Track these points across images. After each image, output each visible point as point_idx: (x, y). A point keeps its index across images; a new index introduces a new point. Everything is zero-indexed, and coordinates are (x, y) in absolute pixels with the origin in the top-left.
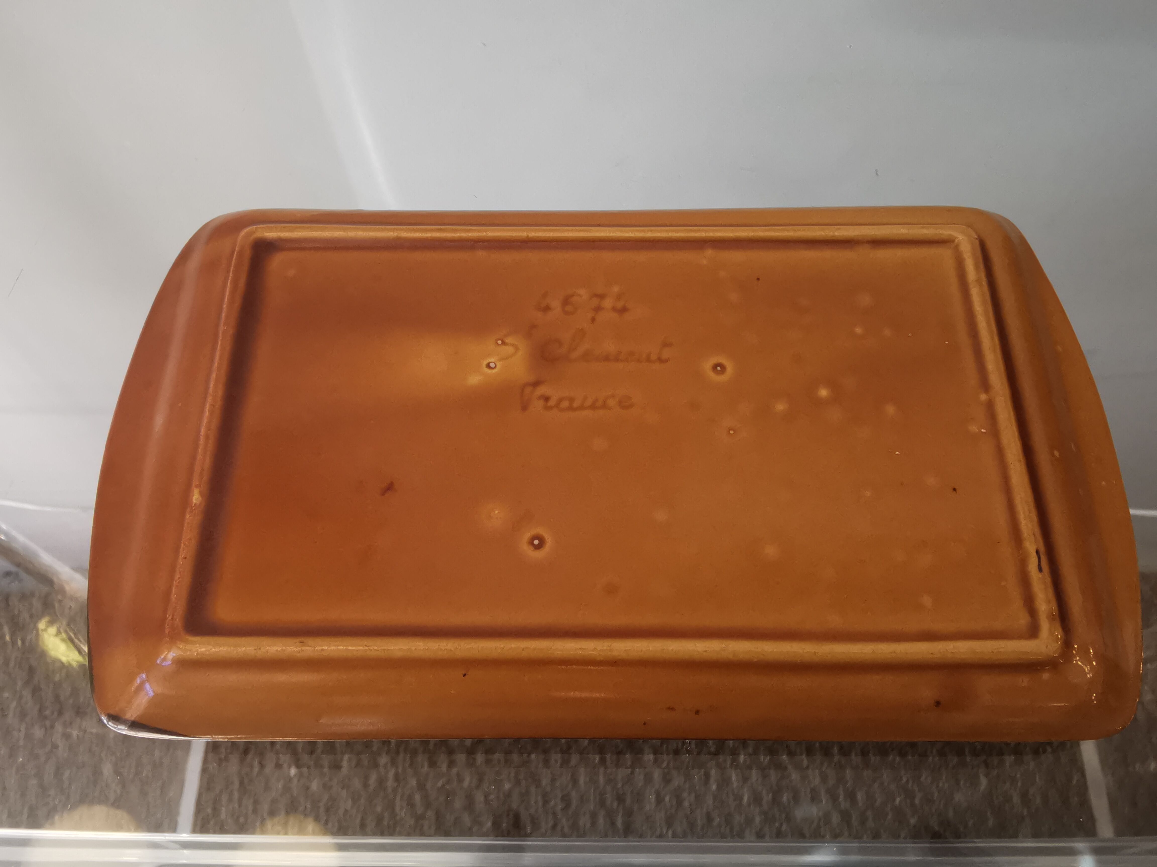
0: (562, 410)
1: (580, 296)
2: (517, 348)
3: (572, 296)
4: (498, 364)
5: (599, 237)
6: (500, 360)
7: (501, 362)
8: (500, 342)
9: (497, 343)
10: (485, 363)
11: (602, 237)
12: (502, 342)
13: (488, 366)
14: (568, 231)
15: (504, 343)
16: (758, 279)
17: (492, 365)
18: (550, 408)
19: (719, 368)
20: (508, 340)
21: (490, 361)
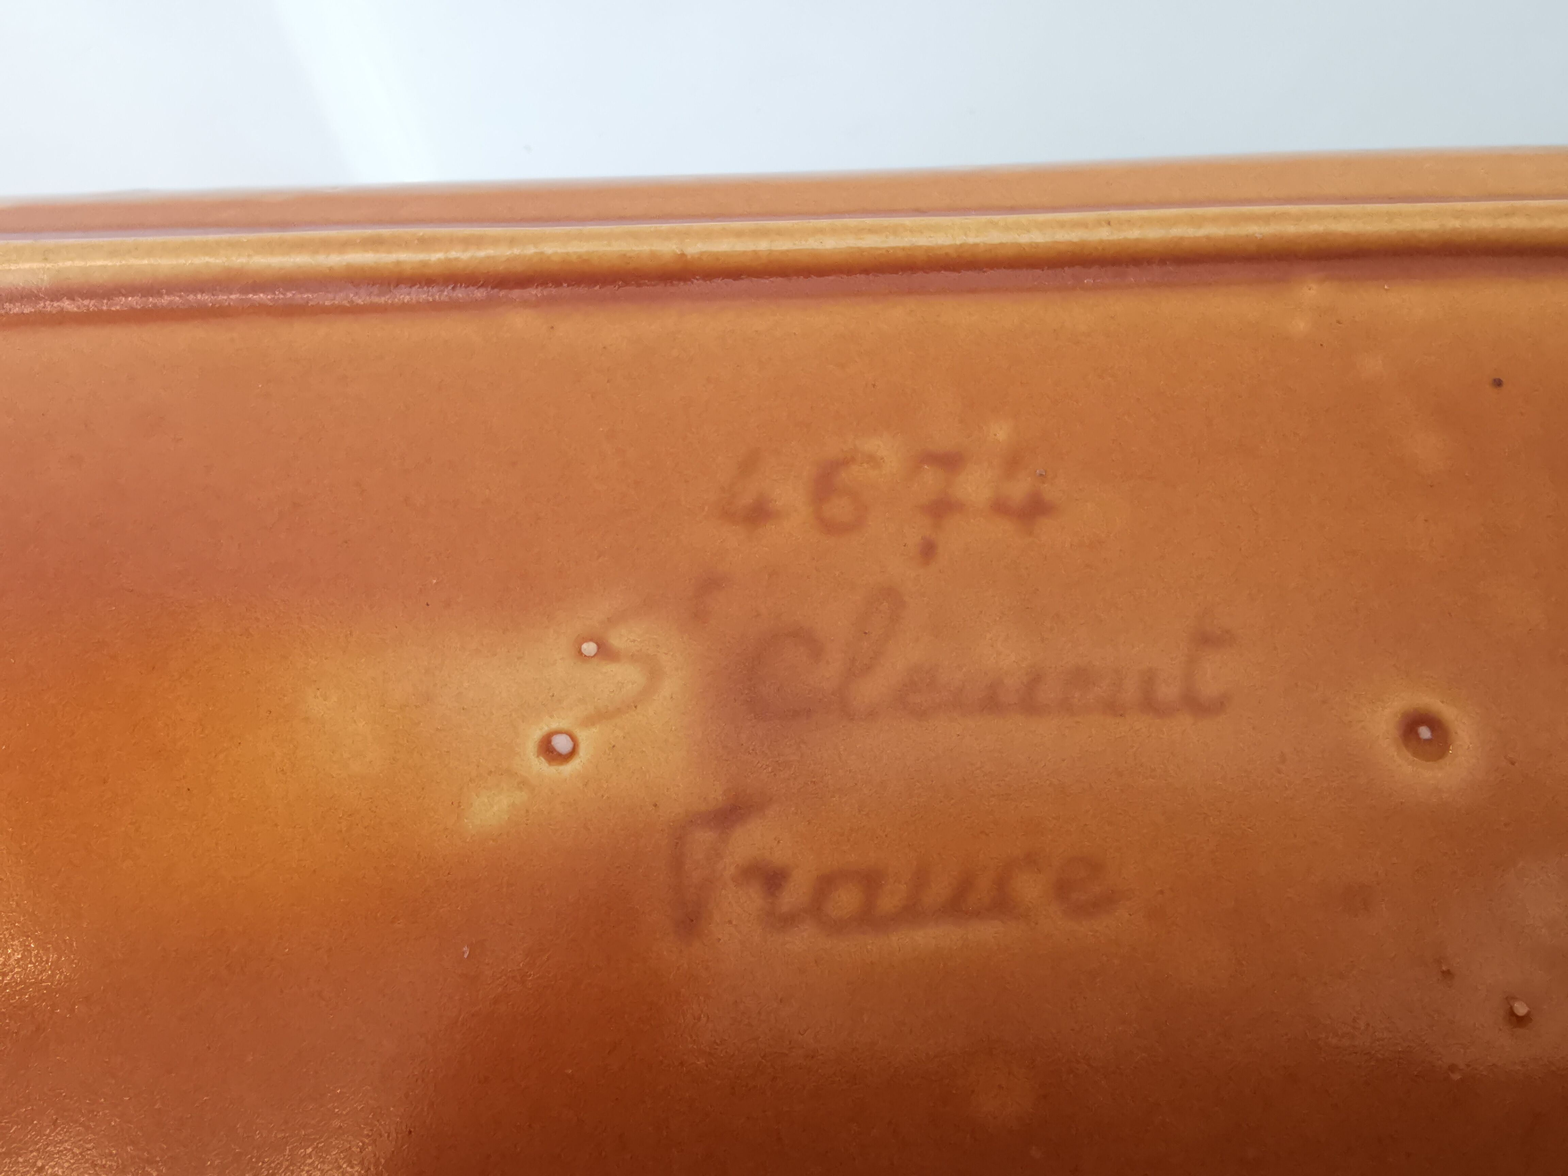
0: (837, 927)
1: (872, 460)
2: (654, 674)
3: (846, 462)
4: (583, 735)
5: (928, 249)
6: (589, 721)
7: (595, 730)
8: (589, 648)
9: (580, 653)
10: (536, 734)
11: (941, 247)
12: (599, 646)
13: (547, 749)
14: (821, 231)
15: (605, 652)
16: (1498, 383)
17: (562, 744)
18: (788, 921)
19: (1425, 733)
20: (619, 639)
21: (555, 725)
